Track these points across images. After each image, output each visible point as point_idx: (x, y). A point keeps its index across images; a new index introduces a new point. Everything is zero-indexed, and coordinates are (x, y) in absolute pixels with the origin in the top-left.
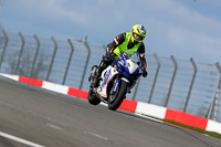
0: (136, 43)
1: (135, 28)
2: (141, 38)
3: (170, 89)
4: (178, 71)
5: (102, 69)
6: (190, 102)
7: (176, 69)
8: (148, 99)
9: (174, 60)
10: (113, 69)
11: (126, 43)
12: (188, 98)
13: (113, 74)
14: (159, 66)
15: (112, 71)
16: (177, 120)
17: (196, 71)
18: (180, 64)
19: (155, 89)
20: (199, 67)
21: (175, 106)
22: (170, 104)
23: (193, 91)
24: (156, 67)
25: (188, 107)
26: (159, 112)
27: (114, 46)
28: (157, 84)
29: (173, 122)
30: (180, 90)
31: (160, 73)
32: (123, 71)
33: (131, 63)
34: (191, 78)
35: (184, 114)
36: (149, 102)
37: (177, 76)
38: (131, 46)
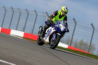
0: (63, 15)
1: (63, 8)
2: (66, 13)
3: (26, 24)
4: (29, 16)
5: (46, 29)
6: (34, 29)
7: (28, 15)
8: (16, 28)
9: (27, 11)
10: (52, 29)
12: (33, 28)
13: (53, 31)
14: (21, 13)
15: (52, 30)
16: (29, 37)
17: (37, 15)
18: (30, 13)
19: (19, 24)
20: (38, 14)
21: (28, 31)
22: (25, 30)
23: (36, 24)
24: (19, 14)
25: (34, 32)
26: (21, 34)
27: (53, 17)
28: (20, 22)
29: (27, 39)
30: (30, 24)
31: (21, 17)
32: (58, 30)
33: (62, 26)
34: (35, 19)
35: (32, 35)
36: (16, 30)
37: (28, 18)
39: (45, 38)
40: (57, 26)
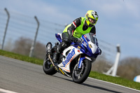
11: (81, 26)
13: (77, 54)
27: (74, 29)
32: (86, 51)
38: (85, 28)
39: (61, 64)
40: (85, 45)
